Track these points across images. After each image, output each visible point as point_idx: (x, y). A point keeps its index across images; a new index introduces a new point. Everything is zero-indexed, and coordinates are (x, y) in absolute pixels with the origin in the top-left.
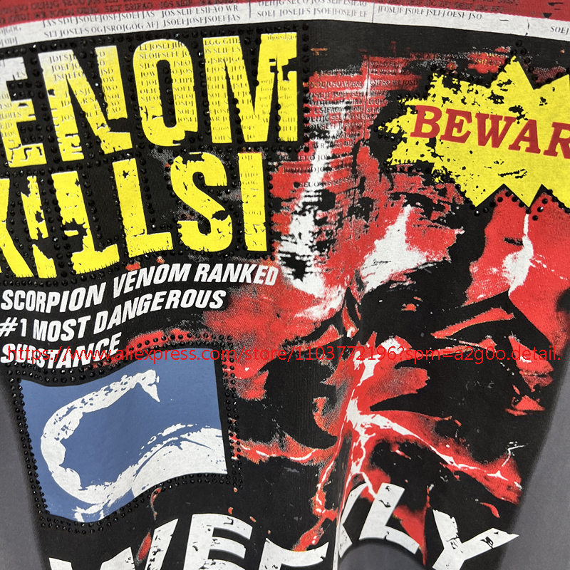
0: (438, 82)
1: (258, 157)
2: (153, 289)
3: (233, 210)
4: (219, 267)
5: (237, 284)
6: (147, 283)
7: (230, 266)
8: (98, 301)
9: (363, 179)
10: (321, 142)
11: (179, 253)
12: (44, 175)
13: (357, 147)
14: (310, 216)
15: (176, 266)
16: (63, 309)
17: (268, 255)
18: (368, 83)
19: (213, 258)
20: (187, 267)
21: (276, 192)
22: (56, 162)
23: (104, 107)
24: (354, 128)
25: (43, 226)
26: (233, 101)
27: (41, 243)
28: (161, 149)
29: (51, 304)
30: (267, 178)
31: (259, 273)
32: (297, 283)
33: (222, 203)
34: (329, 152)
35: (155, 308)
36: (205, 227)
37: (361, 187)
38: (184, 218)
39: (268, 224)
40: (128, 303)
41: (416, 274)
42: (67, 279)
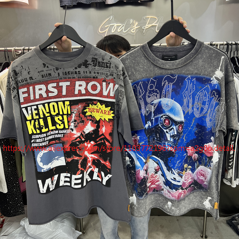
0: (90, 105)
1: (66, 116)
2: (53, 134)
3: (63, 123)
4: (62, 131)
5: (65, 133)
6: (52, 134)
7: (64, 131)
8: (45, 136)
9: (81, 118)
10: (73, 114)
11: (57, 129)
12: (38, 120)
13: (79, 114)
14: (73, 123)
15: (56, 131)
16: (40, 137)
17: (68, 129)
18: (80, 106)
19: (61, 130)
20: (58, 131)
21: (68, 120)
22: (40, 118)
23: (46, 111)
24: (79, 112)
25: (38, 126)
26: (62, 109)
27: (38, 128)
28: (53, 115)
29: (39, 136)
30: (67, 118)
31: (68, 131)
32: (72, 132)
33: (62, 122)
34: (75, 115)
35: (53, 137)
36: (60, 125)
37: (81, 119)
38: (57, 124)
39: (68, 124)
40: (49, 137)
41: (93, 131)
42: (41, 133)
